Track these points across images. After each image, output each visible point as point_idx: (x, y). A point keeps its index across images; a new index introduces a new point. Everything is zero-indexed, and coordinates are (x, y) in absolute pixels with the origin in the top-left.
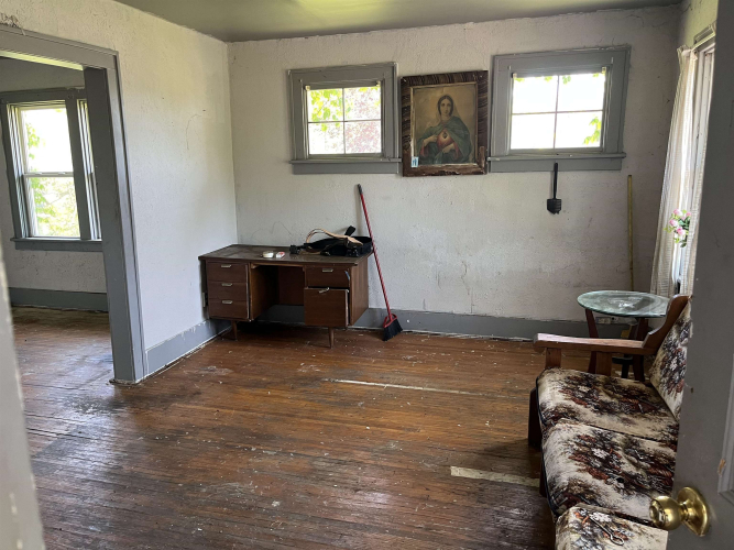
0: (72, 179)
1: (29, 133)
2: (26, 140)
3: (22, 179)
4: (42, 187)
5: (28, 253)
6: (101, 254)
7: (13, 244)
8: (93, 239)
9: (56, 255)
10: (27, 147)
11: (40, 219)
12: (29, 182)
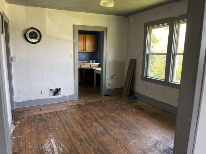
0: (166, 56)
1: (153, 38)
2: (152, 41)
3: (148, 55)
4: (154, 58)
5: (145, 82)
6: (178, 90)
7: (141, 78)
8: (169, 82)
9: (154, 85)
10: (152, 43)
11: (151, 70)
12: (150, 56)
